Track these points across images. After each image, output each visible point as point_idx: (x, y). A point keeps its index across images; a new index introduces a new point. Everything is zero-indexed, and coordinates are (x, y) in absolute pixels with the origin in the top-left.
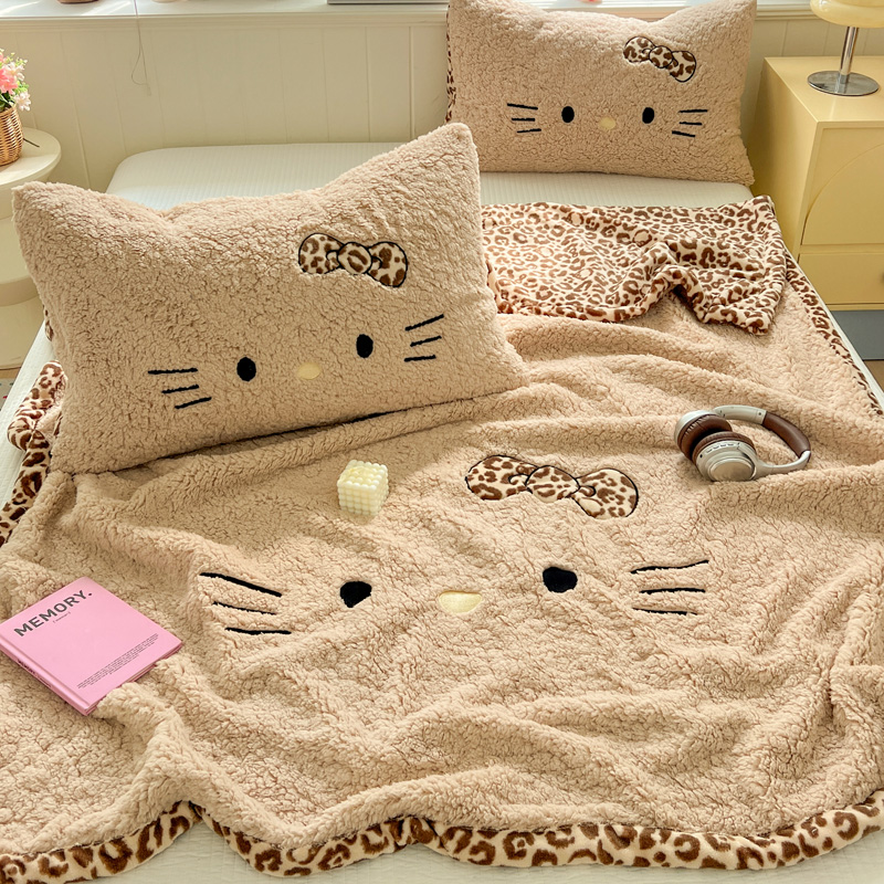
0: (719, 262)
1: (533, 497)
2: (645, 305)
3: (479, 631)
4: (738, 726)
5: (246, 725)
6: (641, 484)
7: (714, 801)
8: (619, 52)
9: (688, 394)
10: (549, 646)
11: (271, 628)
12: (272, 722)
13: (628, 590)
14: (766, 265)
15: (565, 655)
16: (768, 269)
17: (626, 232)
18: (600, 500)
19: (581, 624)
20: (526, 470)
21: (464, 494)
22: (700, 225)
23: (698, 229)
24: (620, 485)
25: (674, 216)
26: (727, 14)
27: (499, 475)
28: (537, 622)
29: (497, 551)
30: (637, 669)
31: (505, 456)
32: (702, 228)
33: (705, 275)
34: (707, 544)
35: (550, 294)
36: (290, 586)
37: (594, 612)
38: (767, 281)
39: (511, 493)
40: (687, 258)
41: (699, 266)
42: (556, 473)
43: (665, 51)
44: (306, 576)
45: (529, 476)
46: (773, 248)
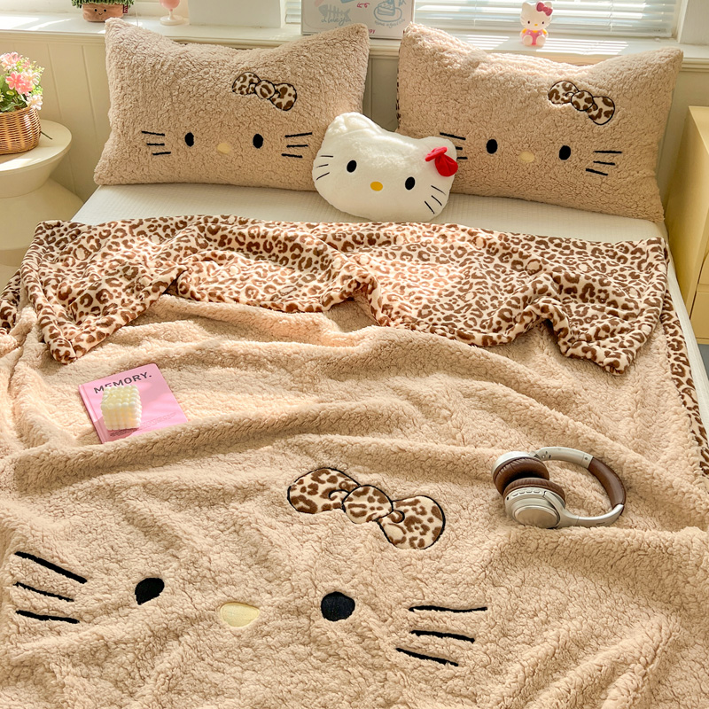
0: (598, 297)
1: (344, 516)
2: (512, 334)
3: (245, 650)
6: (450, 517)
8: (544, 94)
9: (526, 428)
13: (399, 629)
14: (642, 305)
15: (314, 689)
16: (643, 310)
17: (521, 260)
18: (405, 528)
19: (340, 659)
20: (348, 486)
21: (281, 504)
22: (594, 259)
23: (590, 263)
24: (430, 515)
25: (572, 248)
26: (650, 65)
27: (322, 488)
28: (301, 649)
29: (288, 568)
31: (335, 470)
32: (595, 262)
33: (581, 309)
34: (491, 591)
35: (430, 313)
36: (96, 574)
37: (358, 647)
38: (639, 322)
39: (327, 508)
40: (568, 291)
41: (578, 300)
42: (375, 493)
43: (586, 95)
44: (114, 566)
45: (349, 493)
46: (652, 289)
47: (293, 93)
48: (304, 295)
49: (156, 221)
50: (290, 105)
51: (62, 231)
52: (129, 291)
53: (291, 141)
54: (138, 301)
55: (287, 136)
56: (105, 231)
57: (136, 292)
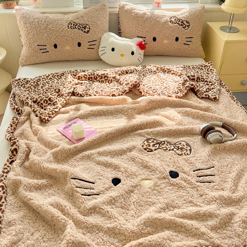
0: (201, 80)
1: (162, 150)
2: (184, 94)
3: (154, 191)
4: (232, 215)
5: (92, 224)
6: (192, 145)
7: (229, 237)
8: (168, 21)
9: (199, 119)
10: (174, 194)
11: (93, 194)
12: (99, 222)
13: (194, 177)
14: (215, 81)
15: (179, 197)
16: (215, 82)
17: (174, 73)
18: (181, 151)
19: (182, 187)
20: (159, 143)
21: (142, 151)
23: (193, 71)
24: (186, 146)
25: (186, 68)
27: (151, 144)
28: (170, 188)
29: (155, 167)
30: (200, 200)
31: (152, 139)
32: (195, 71)
33: (198, 84)
34: (213, 162)
35: (156, 91)
36: (97, 180)
37: (185, 184)
38: (215, 86)
39: (155, 150)
40: (192, 80)
41: (196, 82)
42: (167, 143)
43: (181, 21)
44: (101, 177)
45: (160, 145)
46: (215, 76)
47: (89, 27)
48: (115, 91)
49: (54, 74)
50: (88, 31)
51: (21, 81)
52: (59, 97)
53: (90, 44)
54: (64, 99)
55: (89, 42)
56: (38, 79)
57: (61, 97)
